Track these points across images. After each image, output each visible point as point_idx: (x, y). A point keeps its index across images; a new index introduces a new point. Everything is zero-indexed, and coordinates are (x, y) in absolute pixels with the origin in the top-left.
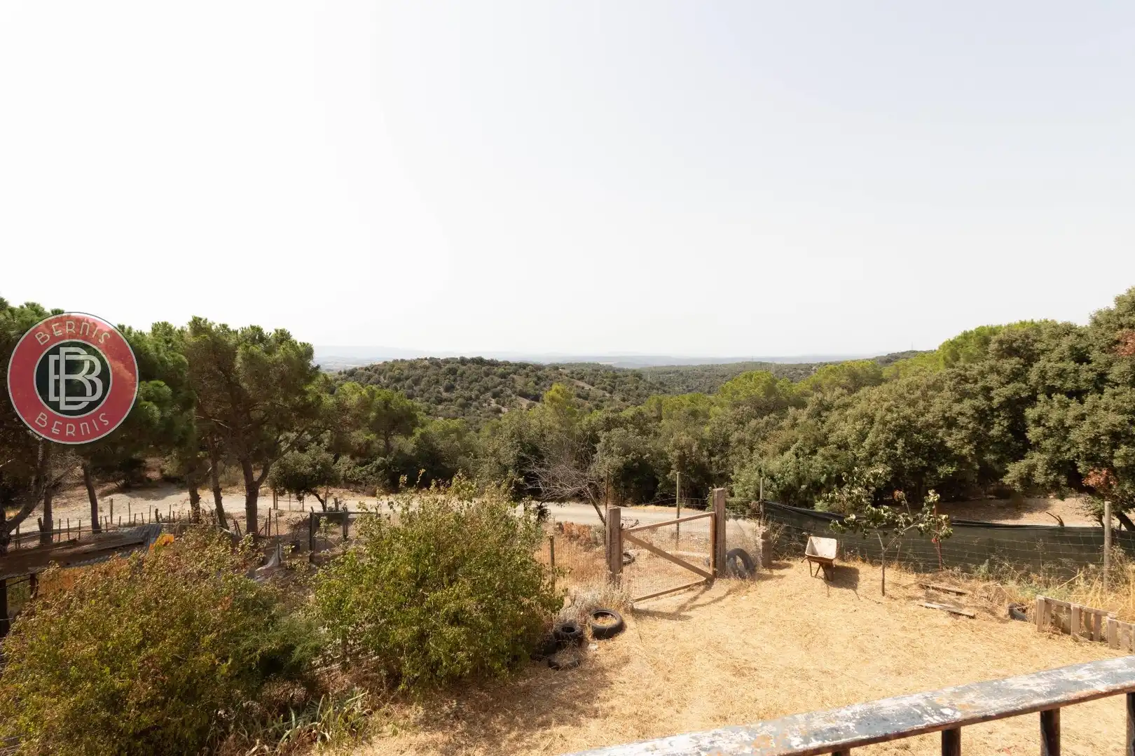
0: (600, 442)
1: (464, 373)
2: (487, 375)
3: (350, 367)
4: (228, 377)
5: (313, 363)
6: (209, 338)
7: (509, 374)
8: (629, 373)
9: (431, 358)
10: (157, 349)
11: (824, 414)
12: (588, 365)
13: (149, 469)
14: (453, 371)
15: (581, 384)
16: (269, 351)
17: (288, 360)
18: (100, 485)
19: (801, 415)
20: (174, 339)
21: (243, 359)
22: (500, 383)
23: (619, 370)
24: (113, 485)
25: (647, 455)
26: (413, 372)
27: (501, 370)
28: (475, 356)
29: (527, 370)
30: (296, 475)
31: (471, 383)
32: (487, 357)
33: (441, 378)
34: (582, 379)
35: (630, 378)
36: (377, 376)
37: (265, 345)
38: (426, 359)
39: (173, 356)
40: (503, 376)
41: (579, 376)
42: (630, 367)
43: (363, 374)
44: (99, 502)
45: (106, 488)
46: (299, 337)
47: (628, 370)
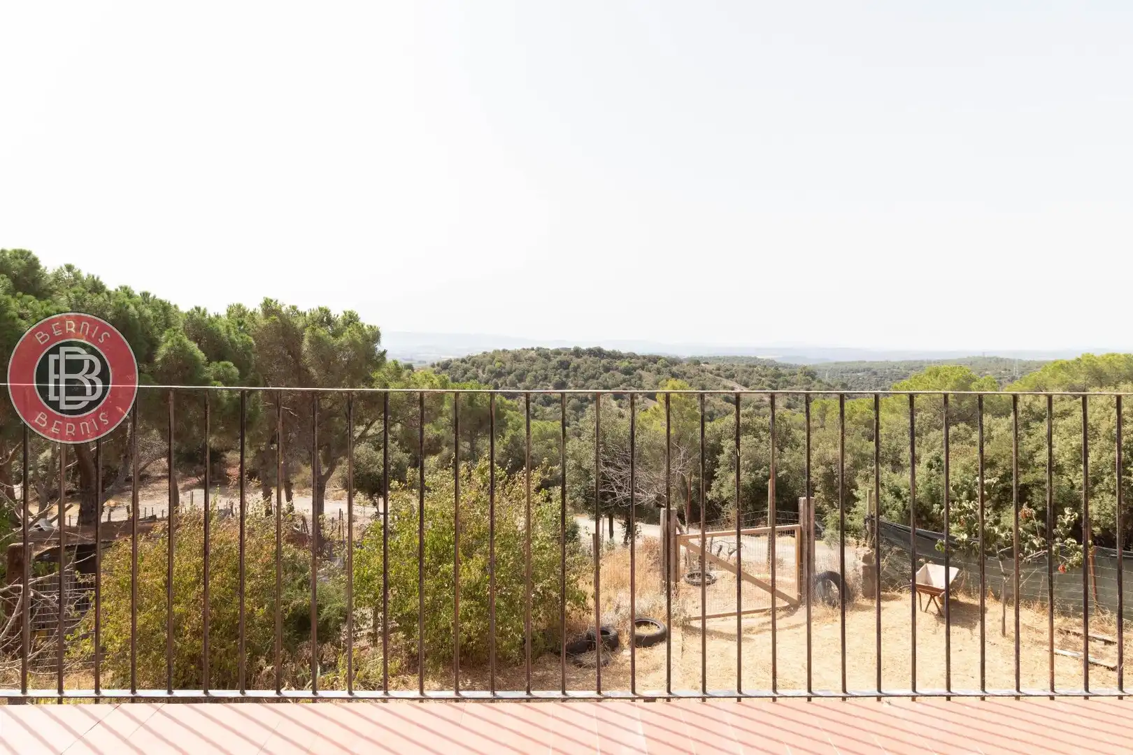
0: (723, 452)
1: (578, 366)
2: (607, 370)
3: (445, 358)
4: (297, 361)
5: (380, 348)
6: (278, 320)
7: (635, 369)
8: (798, 371)
9: (538, 349)
10: (228, 331)
11: (1033, 425)
12: (741, 359)
13: (229, 466)
14: (564, 365)
15: (730, 383)
16: (336, 334)
17: (354, 344)
18: (183, 479)
19: (999, 425)
20: (246, 321)
21: (310, 342)
22: (624, 381)
23: (785, 367)
24: (195, 480)
25: (784, 472)
26: (516, 365)
27: (625, 364)
28: (592, 346)
29: (658, 365)
30: (369, 475)
31: (586, 380)
32: (607, 348)
33: (550, 373)
34: (732, 376)
35: (800, 377)
36: (475, 369)
37: (332, 328)
38: (533, 349)
39: (242, 337)
40: (627, 372)
41: (728, 373)
42: (801, 363)
43: (458, 367)
44: (181, 496)
45: (188, 483)
46: (366, 320)
47: (796, 366)
